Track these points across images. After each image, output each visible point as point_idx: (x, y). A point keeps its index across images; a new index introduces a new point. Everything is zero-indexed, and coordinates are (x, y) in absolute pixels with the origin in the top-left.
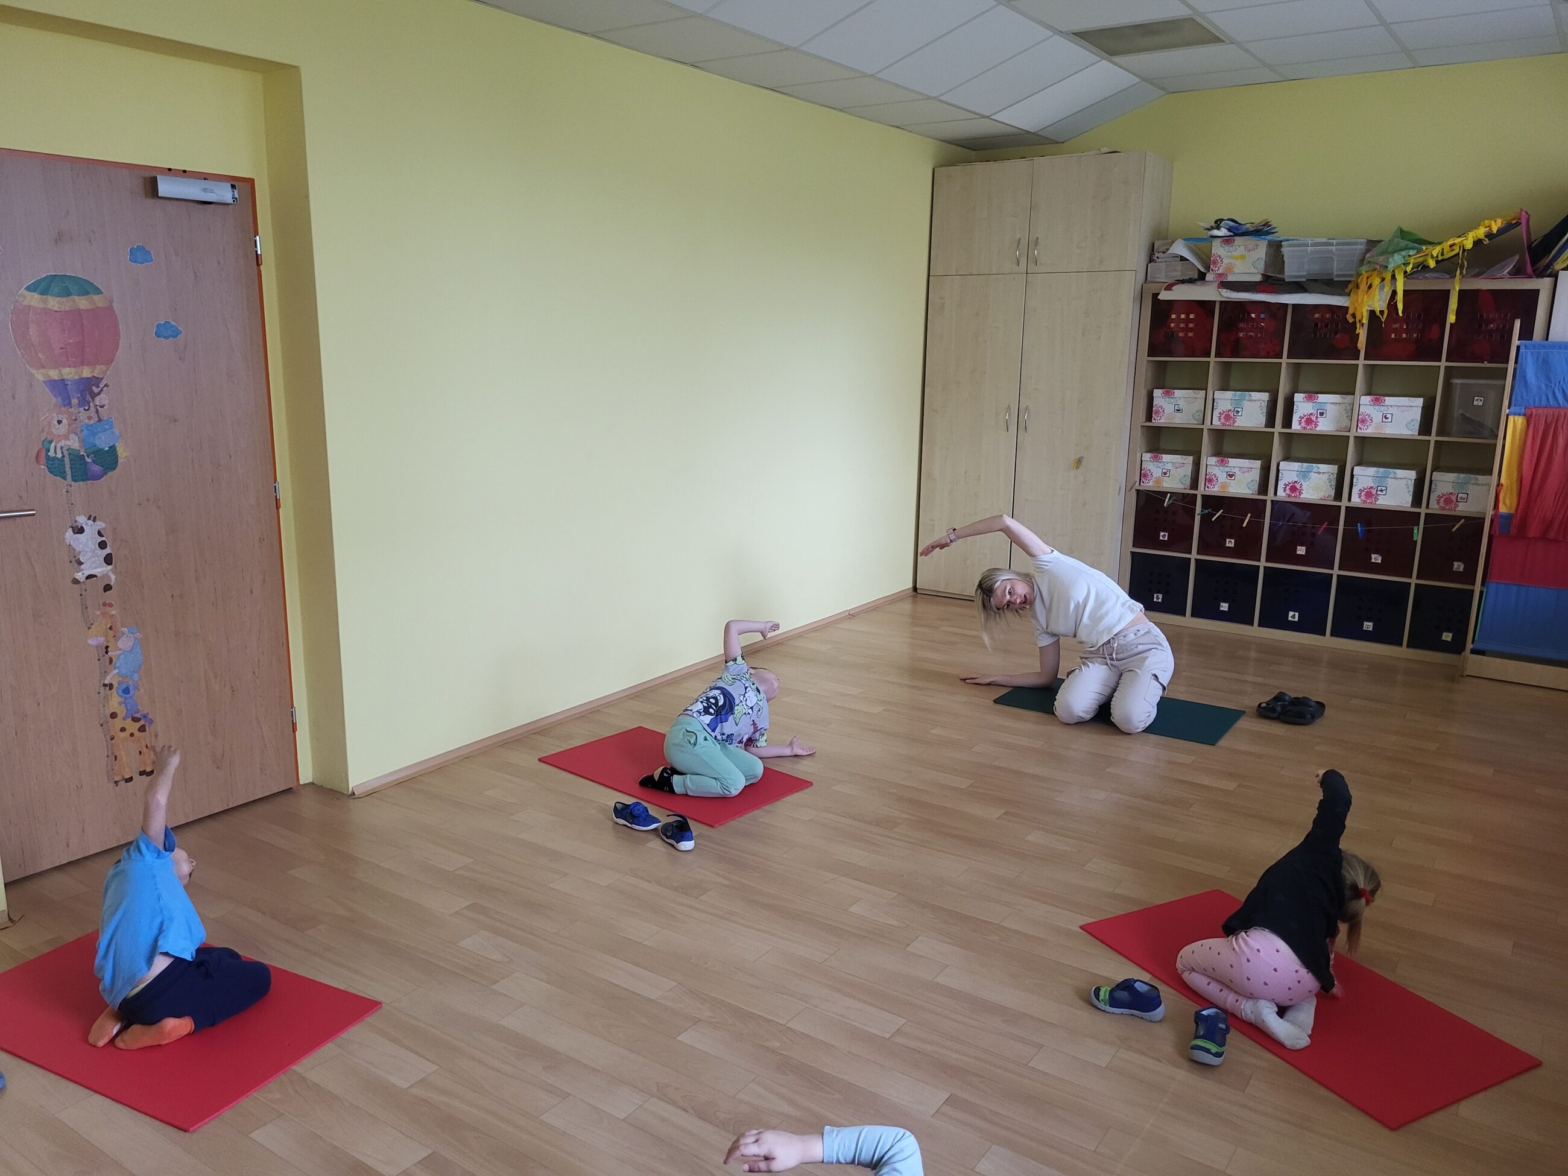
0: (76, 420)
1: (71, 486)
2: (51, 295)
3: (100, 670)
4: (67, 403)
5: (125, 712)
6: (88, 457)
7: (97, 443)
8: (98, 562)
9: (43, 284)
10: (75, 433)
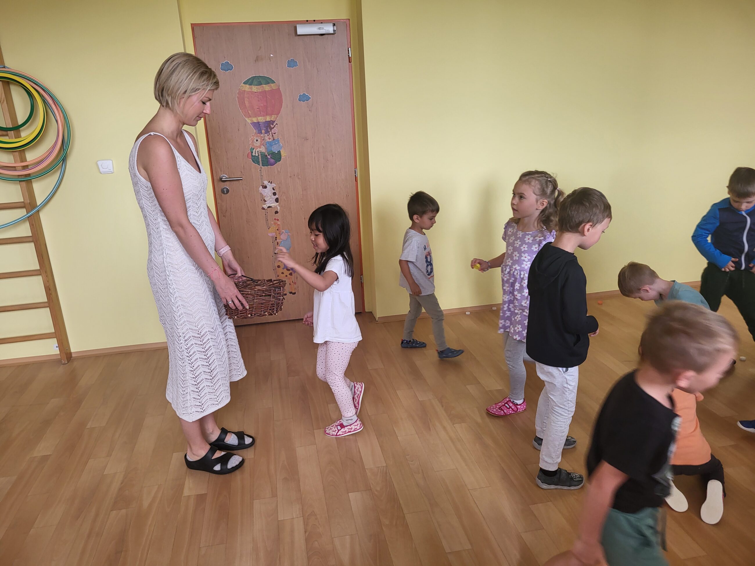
1: (262, 168)
2: (254, 85)
4: (260, 132)
5: (284, 266)
6: (269, 156)
7: (272, 149)
8: (273, 201)
9: (250, 80)
10: (263, 145)
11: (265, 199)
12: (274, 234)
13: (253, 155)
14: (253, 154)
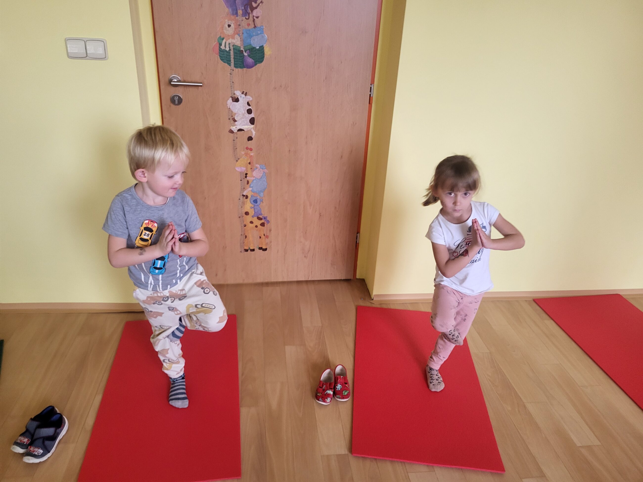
0: (240, 25)
1: (233, 70)
3: (241, 187)
4: (235, 12)
5: (254, 213)
6: (245, 52)
7: (252, 43)
8: (246, 122)
10: (238, 34)
11: (234, 118)
12: (244, 169)
13: (221, 49)
14: (221, 47)
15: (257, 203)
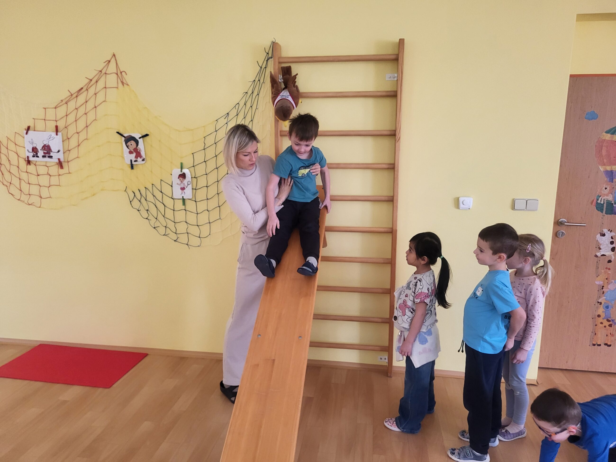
0: (613, 188)
1: (604, 216)
3: (598, 295)
4: (611, 181)
6: (615, 204)
8: (608, 250)
9: (613, 130)
10: (612, 194)
11: (600, 247)
12: (602, 283)
14: (598, 202)
15: (608, 308)
